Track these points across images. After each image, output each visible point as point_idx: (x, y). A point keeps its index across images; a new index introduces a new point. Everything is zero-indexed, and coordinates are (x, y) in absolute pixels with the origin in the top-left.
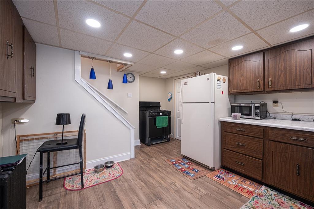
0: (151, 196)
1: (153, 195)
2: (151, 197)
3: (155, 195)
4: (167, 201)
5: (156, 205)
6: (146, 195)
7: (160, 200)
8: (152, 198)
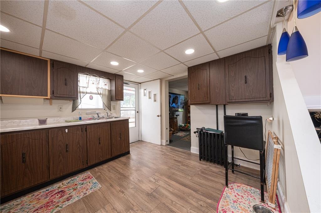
0: (158, 196)
1: (157, 197)
2: (158, 194)
3: (155, 197)
4: (142, 194)
5: (151, 188)
6: (163, 195)
7: (148, 193)
8: (156, 193)
